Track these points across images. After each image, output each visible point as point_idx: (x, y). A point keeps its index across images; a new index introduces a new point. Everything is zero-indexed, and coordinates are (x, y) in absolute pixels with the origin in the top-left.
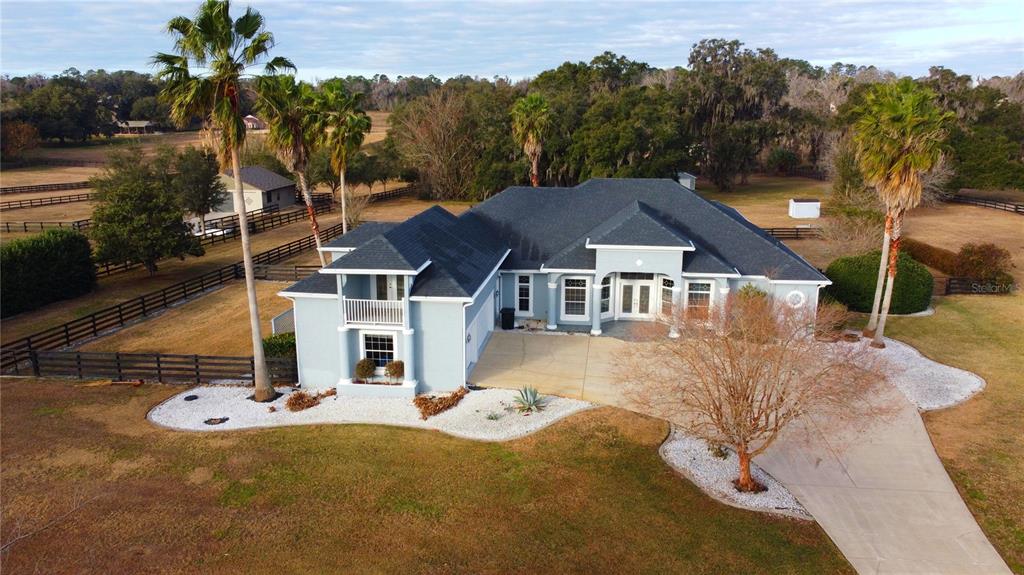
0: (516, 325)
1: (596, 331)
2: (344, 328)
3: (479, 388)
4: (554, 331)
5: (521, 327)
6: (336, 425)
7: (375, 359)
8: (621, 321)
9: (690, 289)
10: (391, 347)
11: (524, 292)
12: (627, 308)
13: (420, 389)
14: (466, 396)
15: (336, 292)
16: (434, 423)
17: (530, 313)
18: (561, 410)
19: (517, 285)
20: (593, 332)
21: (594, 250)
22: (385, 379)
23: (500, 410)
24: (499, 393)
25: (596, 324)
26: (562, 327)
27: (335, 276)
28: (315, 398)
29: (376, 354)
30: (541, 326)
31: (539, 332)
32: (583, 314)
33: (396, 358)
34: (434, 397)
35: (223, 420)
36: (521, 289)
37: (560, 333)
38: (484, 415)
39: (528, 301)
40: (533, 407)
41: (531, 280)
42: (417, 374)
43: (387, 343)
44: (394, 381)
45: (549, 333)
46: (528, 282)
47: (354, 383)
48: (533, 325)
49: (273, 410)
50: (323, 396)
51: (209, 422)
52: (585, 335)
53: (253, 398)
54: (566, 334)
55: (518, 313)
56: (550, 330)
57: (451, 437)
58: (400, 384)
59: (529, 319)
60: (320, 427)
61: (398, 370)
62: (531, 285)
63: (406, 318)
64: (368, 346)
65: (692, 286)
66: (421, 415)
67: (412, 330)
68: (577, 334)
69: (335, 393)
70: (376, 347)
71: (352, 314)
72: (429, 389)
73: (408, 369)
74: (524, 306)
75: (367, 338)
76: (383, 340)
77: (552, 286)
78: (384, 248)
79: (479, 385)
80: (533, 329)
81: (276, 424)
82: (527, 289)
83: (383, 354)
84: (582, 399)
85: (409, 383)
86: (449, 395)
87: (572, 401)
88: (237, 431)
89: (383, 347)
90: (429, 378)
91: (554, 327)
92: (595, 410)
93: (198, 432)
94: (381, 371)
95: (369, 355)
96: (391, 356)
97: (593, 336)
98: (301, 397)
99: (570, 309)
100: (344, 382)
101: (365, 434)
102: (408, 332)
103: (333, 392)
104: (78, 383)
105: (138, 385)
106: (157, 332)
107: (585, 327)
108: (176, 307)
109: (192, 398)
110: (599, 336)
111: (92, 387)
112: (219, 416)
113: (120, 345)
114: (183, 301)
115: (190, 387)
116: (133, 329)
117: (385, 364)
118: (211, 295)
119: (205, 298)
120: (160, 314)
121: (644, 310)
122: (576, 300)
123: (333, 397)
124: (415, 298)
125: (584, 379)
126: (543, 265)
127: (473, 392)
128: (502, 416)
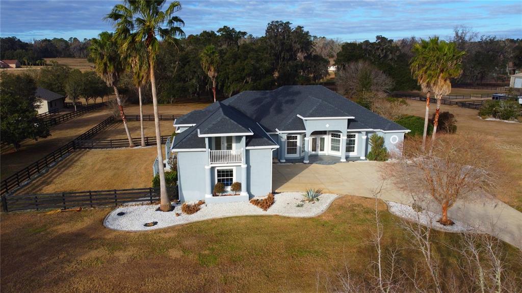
1: (307, 161)
2: (208, 167)
3: (279, 193)
7: (221, 183)
8: (312, 156)
9: (348, 138)
10: (232, 175)
12: (314, 149)
14: (275, 197)
15: (205, 147)
18: (328, 199)
20: (305, 162)
22: (229, 193)
23: (299, 203)
25: (307, 158)
26: (288, 160)
27: (204, 139)
28: (195, 206)
29: (223, 180)
32: (296, 153)
33: (234, 181)
34: (258, 199)
35: (155, 223)
37: (288, 164)
38: (293, 205)
43: (230, 173)
44: (235, 193)
45: (283, 164)
47: (213, 196)
49: (178, 215)
50: (199, 205)
51: (146, 225)
52: (301, 163)
54: (291, 164)
58: (239, 195)
61: (237, 187)
63: (244, 159)
64: (219, 176)
65: (349, 136)
66: (262, 209)
67: (246, 166)
68: (297, 164)
70: (223, 176)
71: (213, 158)
72: (254, 196)
73: (244, 187)
75: (219, 171)
76: (227, 172)
77: (283, 140)
83: (227, 180)
84: (331, 192)
85: (244, 193)
87: (327, 194)
89: (227, 176)
91: (284, 161)
92: (342, 197)
93: (147, 231)
94: (229, 188)
95: (219, 180)
96: (232, 180)
98: (188, 207)
99: (290, 151)
100: (208, 196)
101: (243, 222)
102: (244, 166)
103: (202, 203)
104: (39, 213)
105: (79, 211)
106: (57, 181)
107: (301, 160)
108: (53, 167)
109: (121, 214)
110: (308, 163)
111: (50, 215)
112: (150, 221)
113: (40, 190)
114: (54, 163)
115: (113, 208)
116: (39, 180)
117: (227, 185)
118: (68, 158)
119: (66, 160)
120: (47, 171)
121: (322, 149)
122: (292, 147)
123: (204, 205)
124: (248, 148)
125: (323, 184)
126: (277, 129)
127: (276, 195)
128: (303, 204)
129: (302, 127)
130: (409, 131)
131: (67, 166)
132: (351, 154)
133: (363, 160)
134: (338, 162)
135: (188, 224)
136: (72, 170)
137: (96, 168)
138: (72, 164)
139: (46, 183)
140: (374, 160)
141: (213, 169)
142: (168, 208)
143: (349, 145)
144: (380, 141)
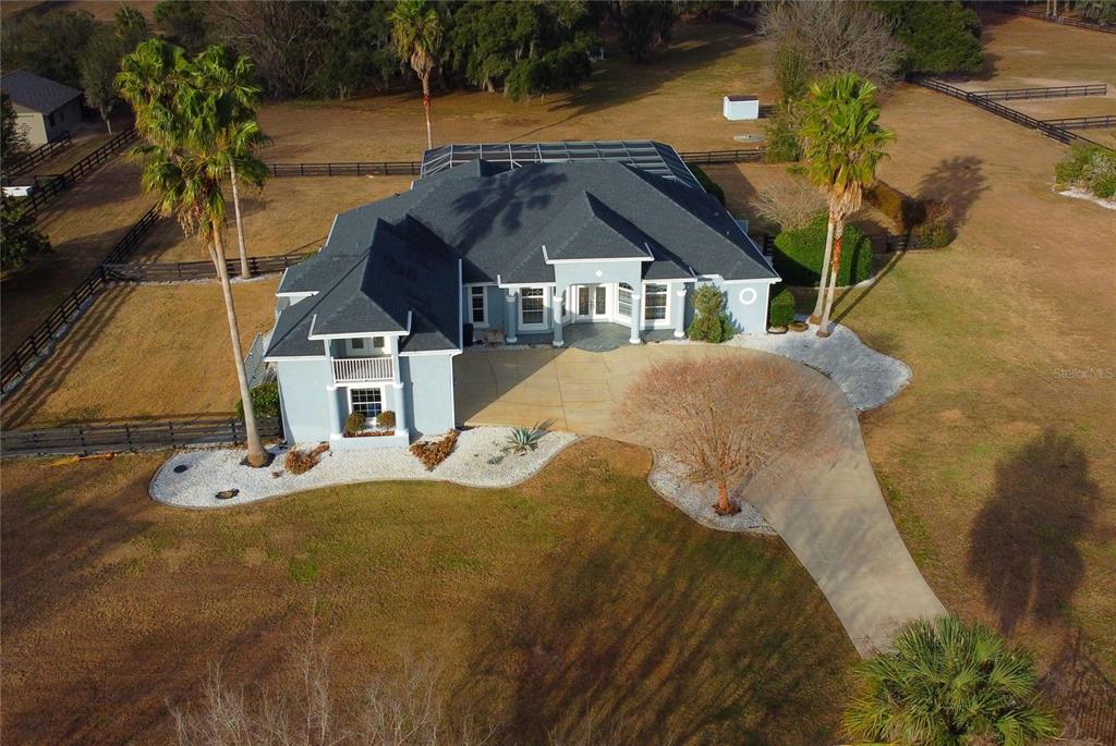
0: (474, 340)
1: (558, 343)
2: (332, 388)
3: (468, 428)
4: (514, 344)
5: (479, 342)
6: (348, 486)
7: (360, 413)
8: (578, 324)
9: (647, 291)
10: (378, 398)
11: (478, 303)
12: (584, 309)
13: (413, 436)
14: (459, 438)
15: (324, 354)
16: (441, 473)
17: (485, 324)
18: (554, 444)
19: (471, 296)
20: (555, 343)
21: (552, 266)
22: (375, 430)
23: (498, 454)
24: (488, 434)
25: (558, 333)
26: (524, 338)
27: (322, 342)
28: (310, 456)
29: (364, 407)
30: (500, 339)
31: (500, 348)
32: (541, 321)
33: (384, 409)
34: (427, 443)
35: (235, 493)
36: (474, 300)
37: (522, 347)
38: (483, 459)
39: (482, 312)
40: (527, 447)
41: (485, 291)
42: (409, 423)
43: (375, 395)
44: (384, 430)
45: (510, 348)
46: (481, 293)
47: (345, 436)
48: (491, 338)
49: (277, 475)
50: (318, 453)
51: (220, 496)
52: (547, 347)
53: (245, 462)
54: (527, 347)
55: (477, 325)
56: (510, 344)
57: (464, 488)
58: (393, 433)
59: (484, 330)
60: (334, 490)
61: (390, 419)
62: (485, 295)
63: (396, 374)
64: (354, 399)
65: (648, 286)
66: (425, 467)
67: (402, 384)
68: (538, 346)
69: (327, 448)
70: (363, 399)
71: (339, 372)
72: (420, 434)
73: (400, 419)
74: (479, 316)
75: (354, 392)
76: (370, 392)
77: (510, 298)
78: (368, 306)
79: (466, 424)
80: (493, 344)
81: (288, 492)
82: (481, 300)
83: (372, 407)
84: (567, 430)
85: (401, 433)
86: (442, 439)
87: (558, 434)
88: (256, 503)
89: (371, 399)
90: (419, 426)
91: (515, 340)
92: (582, 442)
93: (218, 509)
94: (372, 421)
95: (356, 407)
96: (379, 407)
97: (556, 347)
98: (296, 456)
99: (528, 318)
100: (336, 438)
101: (382, 494)
102: (398, 386)
103: (325, 447)
104: (40, 462)
105: (110, 459)
106: (71, 380)
107: (547, 338)
108: (62, 337)
109: (181, 469)
110: (562, 347)
111: (61, 467)
112: (226, 488)
113: (42, 403)
114: (64, 327)
115: (168, 455)
116: (38, 378)
117: (372, 415)
118: (93, 312)
119: (88, 318)
120: (52, 351)
121: (601, 310)
122: (533, 310)
123: (327, 453)
124: (403, 354)
125: (562, 406)
126: (499, 276)
127: (463, 433)
128: (502, 458)
129: (549, 275)
130: (780, 280)
131: (91, 337)
132: (658, 324)
133: (678, 339)
134: (623, 344)
135: (291, 495)
136: (100, 349)
137: (145, 346)
138: (100, 331)
139: (53, 384)
140: (702, 339)
141: (341, 392)
142: (262, 460)
143: (654, 307)
144: (712, 303)
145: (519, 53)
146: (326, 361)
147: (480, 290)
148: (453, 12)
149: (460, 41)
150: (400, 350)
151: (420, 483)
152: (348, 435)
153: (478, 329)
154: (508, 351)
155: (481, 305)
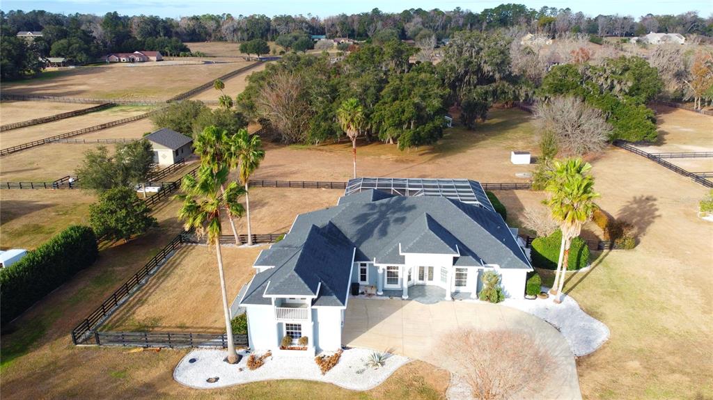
0: (360, 292)
1: (405, 297)
2: (275, 323)
3: (348, 348)
4: (381, 296)
5: (363, 293)
6: (277, 381)
7: (290, 336)
8: (418, 285)
10: (300, 329)
11: (363, 271)
12: (421, 278)
13: (317, 351)
14: (342, 354)
15: (271, 304)
16: (329, 377)
17: (367, 283)
18: (394, 364)
19: (359, 267)
20: (403, 297)
21: (404, 256)
22: (296, 346)
23: (362, 367)
24: (360, 352)
25: (405, 291)
27: (271, 298)
28: (260, 359)
29: (292, 333)
30: (374, 291)
31: (374, 297)
32: (397, 284)
33: (303, 335)
34: (324, 356)
35: (217, 379)
36: (362, 270)
37: (385, 298)
38: (354, 370)
39: (365, 276)
40: (379, 364)
41: (367, 265)
42: (316, 343)
43: (298, 327)
44: (302, 346)
45: (379, 298)
47: (281, 349)
48: (369, 291)
49: (241, 370)
50: (265, 357)
51: (209, 380)
52: (399, 298)
53: (226, 360)
54: (388, 298)
55: (361, 283)
56: (379, 295)
57: (340, 388)
58: (306, 349)
59: (366, 286)
60: (269, 383)
61: (305, 340)
62: (367, 268)
63: (310, 317)
64: (287, 329)
65: (457, 270)
66: (321, 372)
67: (313, 323)
68: (394, 298)
69: (270, 355)
70: (292, 329)
71: (279, 315)
72: (321, 350)
73: (311, 341)
74: (363, 278)
75: (287, 325)
76: (296, 325)
77: (380, 271)
78: (296, 280)
79: (348, 346)
80: (370, 295)
81: (245, 382)
82: (365, 270)
83: (296, 333)
84: (403, 354)
85: (311, 349)
86: (333, 354)
87: (398, 357)
88: (227, 387)
89: (296, 329)
90: (321, 345)
91: (381, 293)
92: (411, 363)
93: (205, 390)
94: (295, 342)
95: (288, 333)
96: (300, 333)
97: (404, 300)
98: (253, 358)
99: (390, 281)
100: (275, 349)
101: (295, 388)
102: (311, 324)
104: (124, 350)
105: (159, 351)
106: (151, 300)
107: (399, 293)
108: (153, 274)
109: (193, 361)
110: (407, 299)
111: (133, 354)
112: (213, 376)
113: (134, 313)
114: (156, 268)
115: (188, 351)
116: (135, 297)
117: (296, 337)
118: (171, 261)
119: (168, 263)
120: (146, 282)
121: (431, 279)
122: (392, 277)
123: (270, 357)
124: (314, 307)
125: (402, 338)
126: (375, 259)
127: (345, 351)
128: (364, 370)
129: (402, 260)
130: (532, 270)
131: (166, 275)
132: (462, 289)
133: (473, 299)
134: (441, 300)
135: (245, 384)
136: (169, 283)
137: (192, 282)
138: (171, 272)
139: (141, 302)
140: (486, 300)
141: (280, 325)
142: (234, 360)
143: (460, 279)
144: (493, 280)
145: (405, 126)
146: (271, 309)
147: (365, 265)
148: (373, 105)
149: (376, 119)
150: (312, 304)
151: (316, 383)
152: (283, 348)
153: (362, 285)
154: (378, 300)
155: (365, 273)
